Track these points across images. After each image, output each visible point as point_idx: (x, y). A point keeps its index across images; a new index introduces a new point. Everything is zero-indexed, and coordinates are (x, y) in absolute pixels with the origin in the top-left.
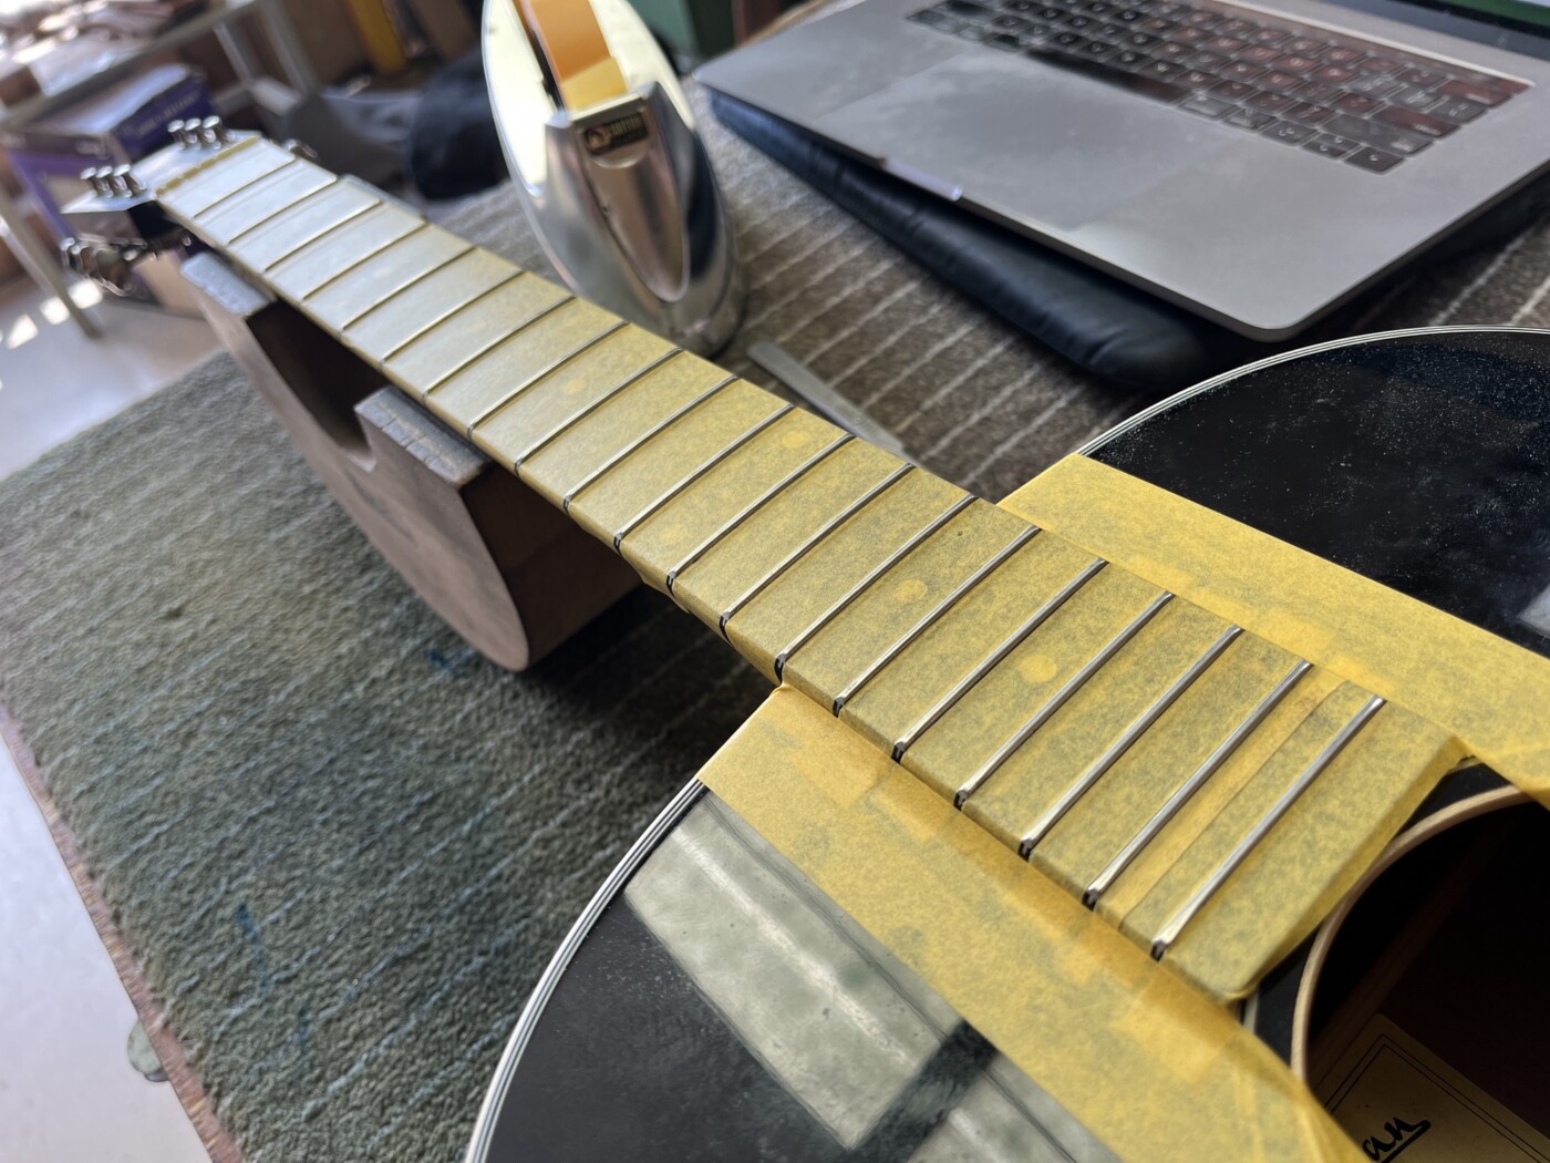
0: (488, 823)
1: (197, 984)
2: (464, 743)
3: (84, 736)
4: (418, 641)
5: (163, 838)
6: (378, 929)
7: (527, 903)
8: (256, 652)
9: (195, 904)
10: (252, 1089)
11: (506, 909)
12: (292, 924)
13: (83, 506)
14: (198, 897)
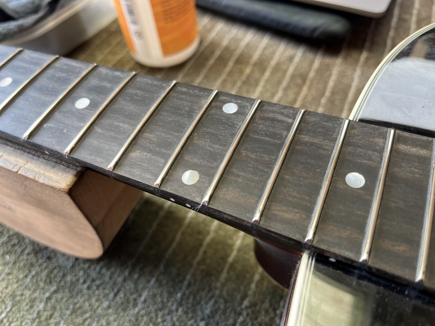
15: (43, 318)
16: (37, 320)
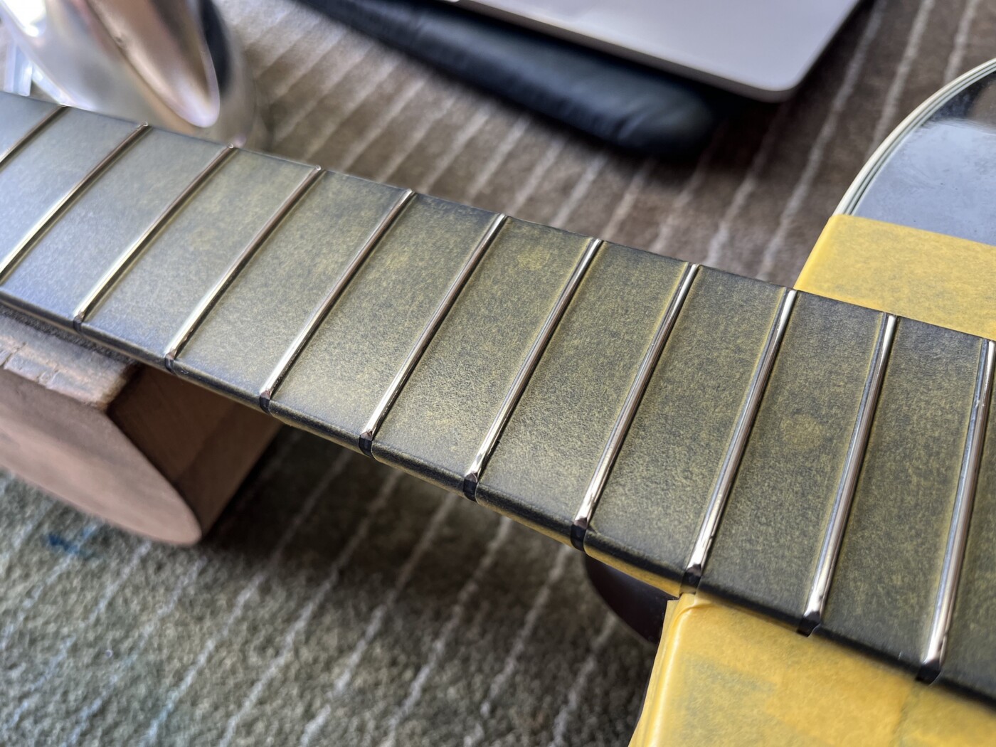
0: (174, 721)
2: (118, 634)
4: (30, 526)
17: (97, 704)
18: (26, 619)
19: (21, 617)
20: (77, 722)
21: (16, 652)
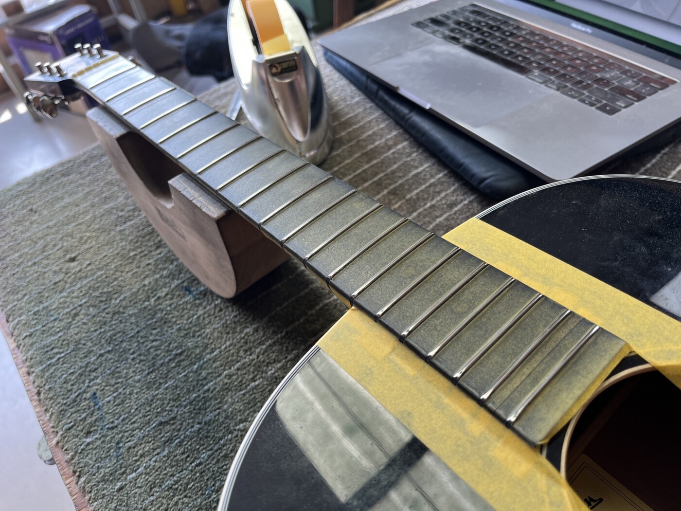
0: (205, 365)
1: (72, 427)
3: (29, 311)
4: (180, 281)
5: (61, 360)
6: (154, 409)
7: (219, 403)
8: (107, 279)
9: (74, 391)
10: (94, 475)
11: (211, 404)
12: (115, 404)
13: (34, 207)
14: (75, 387)
15: (88, 369)
16: (83, 369)
17: (180, 351)
18: (166, 314)
19: (164, 312)
20: (170, 355)
21: (158, 324)
